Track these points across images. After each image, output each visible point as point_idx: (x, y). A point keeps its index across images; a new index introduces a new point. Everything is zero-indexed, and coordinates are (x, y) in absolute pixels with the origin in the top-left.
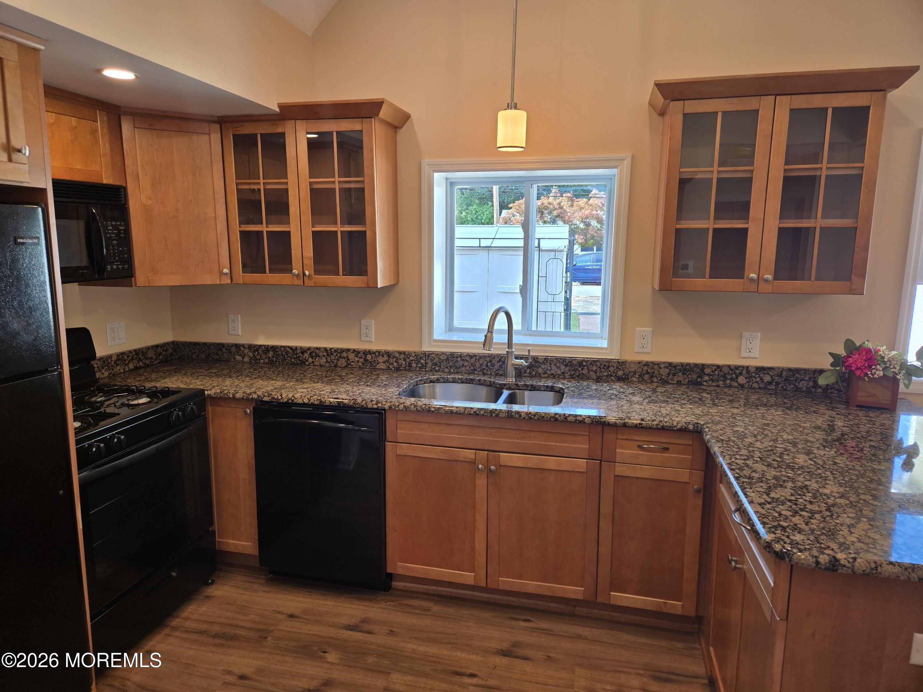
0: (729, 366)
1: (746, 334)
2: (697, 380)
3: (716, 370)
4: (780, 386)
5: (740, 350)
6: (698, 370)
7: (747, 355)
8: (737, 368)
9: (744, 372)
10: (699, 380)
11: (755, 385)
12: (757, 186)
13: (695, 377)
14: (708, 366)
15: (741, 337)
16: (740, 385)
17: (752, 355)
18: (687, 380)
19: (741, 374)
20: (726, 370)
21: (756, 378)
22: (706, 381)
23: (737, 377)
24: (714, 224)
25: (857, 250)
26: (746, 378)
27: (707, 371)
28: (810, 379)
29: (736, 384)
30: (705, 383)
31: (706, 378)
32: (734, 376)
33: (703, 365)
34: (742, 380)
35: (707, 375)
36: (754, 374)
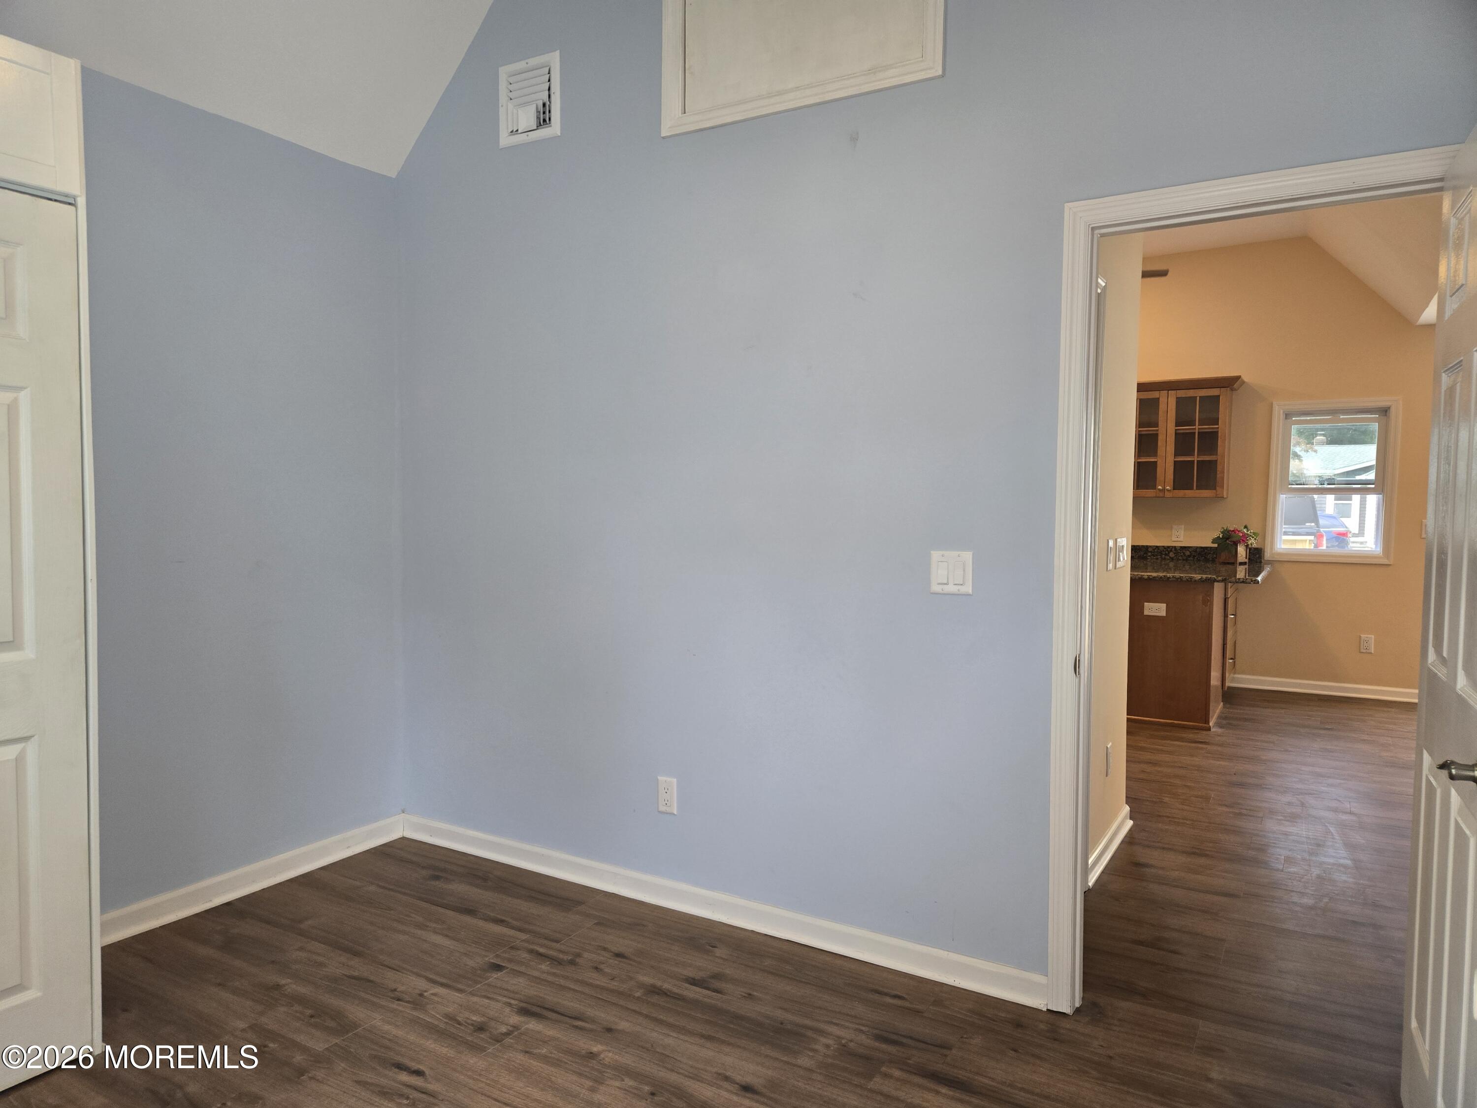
0: (1163, 546)
1: (1175, 527)
2: (1143, 555)
3: (1155, 549)
4: (1196, 558)
5: (1171, 536)
6: (1144, 549)
7: (1176, 539)
8: (1169, 547)
9: (1173, 549)
10: (1145, 555)
11: (1180, 558)
12: (1161, 438)
13: (1142, 553)
14: (1150, 546)
15: (1171, 528)
16: (1170, 557)
17: (1179, 539)
18: (1137, 556)
19: (1171, 551)
20: (1161, 549)
21: (1181, 553)
22: (1149, 556)
23: (1169, 553)
24: (1138, 459)
25: (1218, 472)
26: (1175, 554)
27: (1150, 549)
28: (1214, 552)
29: (1168, 558)
30: (1149, 557)
31: (1150, 554)
32: (1167, 552)
33: (1147, 546)
34: (1172, 555)
35: (1150, 552)
36: (1179, 551)
